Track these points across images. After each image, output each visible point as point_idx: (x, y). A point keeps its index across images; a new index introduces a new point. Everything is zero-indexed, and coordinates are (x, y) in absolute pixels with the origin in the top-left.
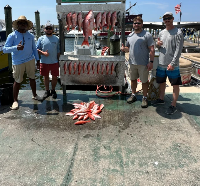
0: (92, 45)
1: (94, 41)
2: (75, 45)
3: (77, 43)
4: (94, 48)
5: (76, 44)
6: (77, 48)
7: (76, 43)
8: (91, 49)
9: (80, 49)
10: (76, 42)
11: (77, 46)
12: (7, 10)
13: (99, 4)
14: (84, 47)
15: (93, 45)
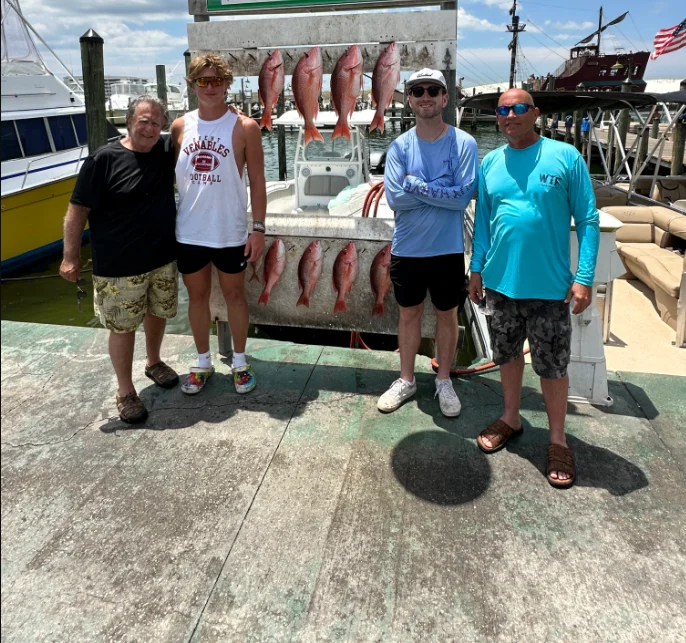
0: (356, 163)
1: (363, 147)
2: (300, 162)
3: (306, 155)
4: (363, 169)
5: (300, 159)
6: (306, 172)
7: (303, 154)
8: (350, 177)
9: (315, 176)
10: (300, 153)
11: (304, 164)
12: (89, 45)
13: (347, 17)
14: (328, 169)
15: (360, 163)
